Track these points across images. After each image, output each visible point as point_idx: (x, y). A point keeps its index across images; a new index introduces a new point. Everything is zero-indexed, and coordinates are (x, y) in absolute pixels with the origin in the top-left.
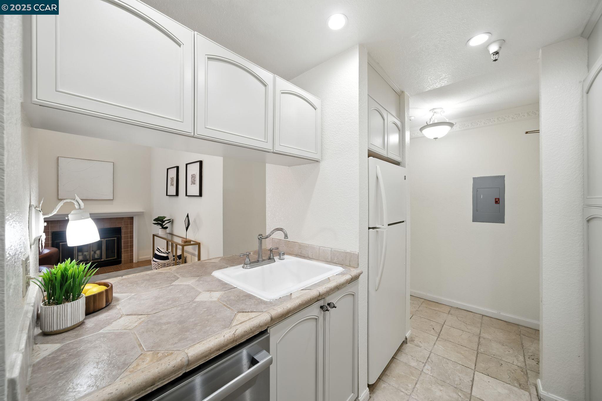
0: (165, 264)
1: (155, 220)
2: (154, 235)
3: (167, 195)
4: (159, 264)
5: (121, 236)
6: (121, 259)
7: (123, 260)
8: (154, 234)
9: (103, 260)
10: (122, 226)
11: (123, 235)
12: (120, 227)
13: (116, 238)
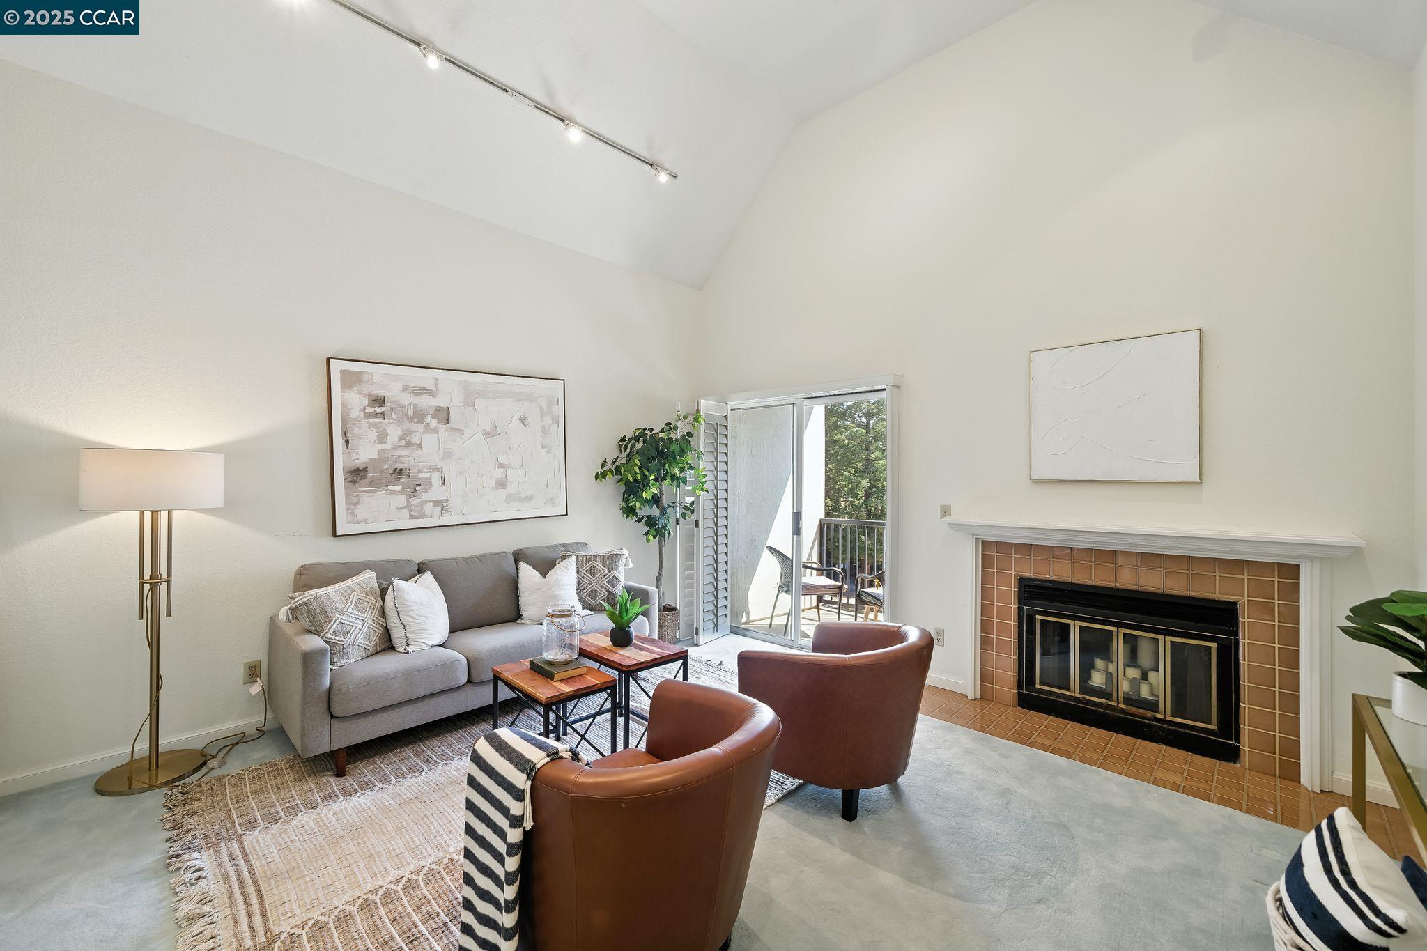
5: (1237, 640)
6: (1237, 740)
7: (1244, 747)
9: (1159, 715)
10: (1242, 600)
11: (1245, 640)
12: (1235, 604)
13: (1214, 645)
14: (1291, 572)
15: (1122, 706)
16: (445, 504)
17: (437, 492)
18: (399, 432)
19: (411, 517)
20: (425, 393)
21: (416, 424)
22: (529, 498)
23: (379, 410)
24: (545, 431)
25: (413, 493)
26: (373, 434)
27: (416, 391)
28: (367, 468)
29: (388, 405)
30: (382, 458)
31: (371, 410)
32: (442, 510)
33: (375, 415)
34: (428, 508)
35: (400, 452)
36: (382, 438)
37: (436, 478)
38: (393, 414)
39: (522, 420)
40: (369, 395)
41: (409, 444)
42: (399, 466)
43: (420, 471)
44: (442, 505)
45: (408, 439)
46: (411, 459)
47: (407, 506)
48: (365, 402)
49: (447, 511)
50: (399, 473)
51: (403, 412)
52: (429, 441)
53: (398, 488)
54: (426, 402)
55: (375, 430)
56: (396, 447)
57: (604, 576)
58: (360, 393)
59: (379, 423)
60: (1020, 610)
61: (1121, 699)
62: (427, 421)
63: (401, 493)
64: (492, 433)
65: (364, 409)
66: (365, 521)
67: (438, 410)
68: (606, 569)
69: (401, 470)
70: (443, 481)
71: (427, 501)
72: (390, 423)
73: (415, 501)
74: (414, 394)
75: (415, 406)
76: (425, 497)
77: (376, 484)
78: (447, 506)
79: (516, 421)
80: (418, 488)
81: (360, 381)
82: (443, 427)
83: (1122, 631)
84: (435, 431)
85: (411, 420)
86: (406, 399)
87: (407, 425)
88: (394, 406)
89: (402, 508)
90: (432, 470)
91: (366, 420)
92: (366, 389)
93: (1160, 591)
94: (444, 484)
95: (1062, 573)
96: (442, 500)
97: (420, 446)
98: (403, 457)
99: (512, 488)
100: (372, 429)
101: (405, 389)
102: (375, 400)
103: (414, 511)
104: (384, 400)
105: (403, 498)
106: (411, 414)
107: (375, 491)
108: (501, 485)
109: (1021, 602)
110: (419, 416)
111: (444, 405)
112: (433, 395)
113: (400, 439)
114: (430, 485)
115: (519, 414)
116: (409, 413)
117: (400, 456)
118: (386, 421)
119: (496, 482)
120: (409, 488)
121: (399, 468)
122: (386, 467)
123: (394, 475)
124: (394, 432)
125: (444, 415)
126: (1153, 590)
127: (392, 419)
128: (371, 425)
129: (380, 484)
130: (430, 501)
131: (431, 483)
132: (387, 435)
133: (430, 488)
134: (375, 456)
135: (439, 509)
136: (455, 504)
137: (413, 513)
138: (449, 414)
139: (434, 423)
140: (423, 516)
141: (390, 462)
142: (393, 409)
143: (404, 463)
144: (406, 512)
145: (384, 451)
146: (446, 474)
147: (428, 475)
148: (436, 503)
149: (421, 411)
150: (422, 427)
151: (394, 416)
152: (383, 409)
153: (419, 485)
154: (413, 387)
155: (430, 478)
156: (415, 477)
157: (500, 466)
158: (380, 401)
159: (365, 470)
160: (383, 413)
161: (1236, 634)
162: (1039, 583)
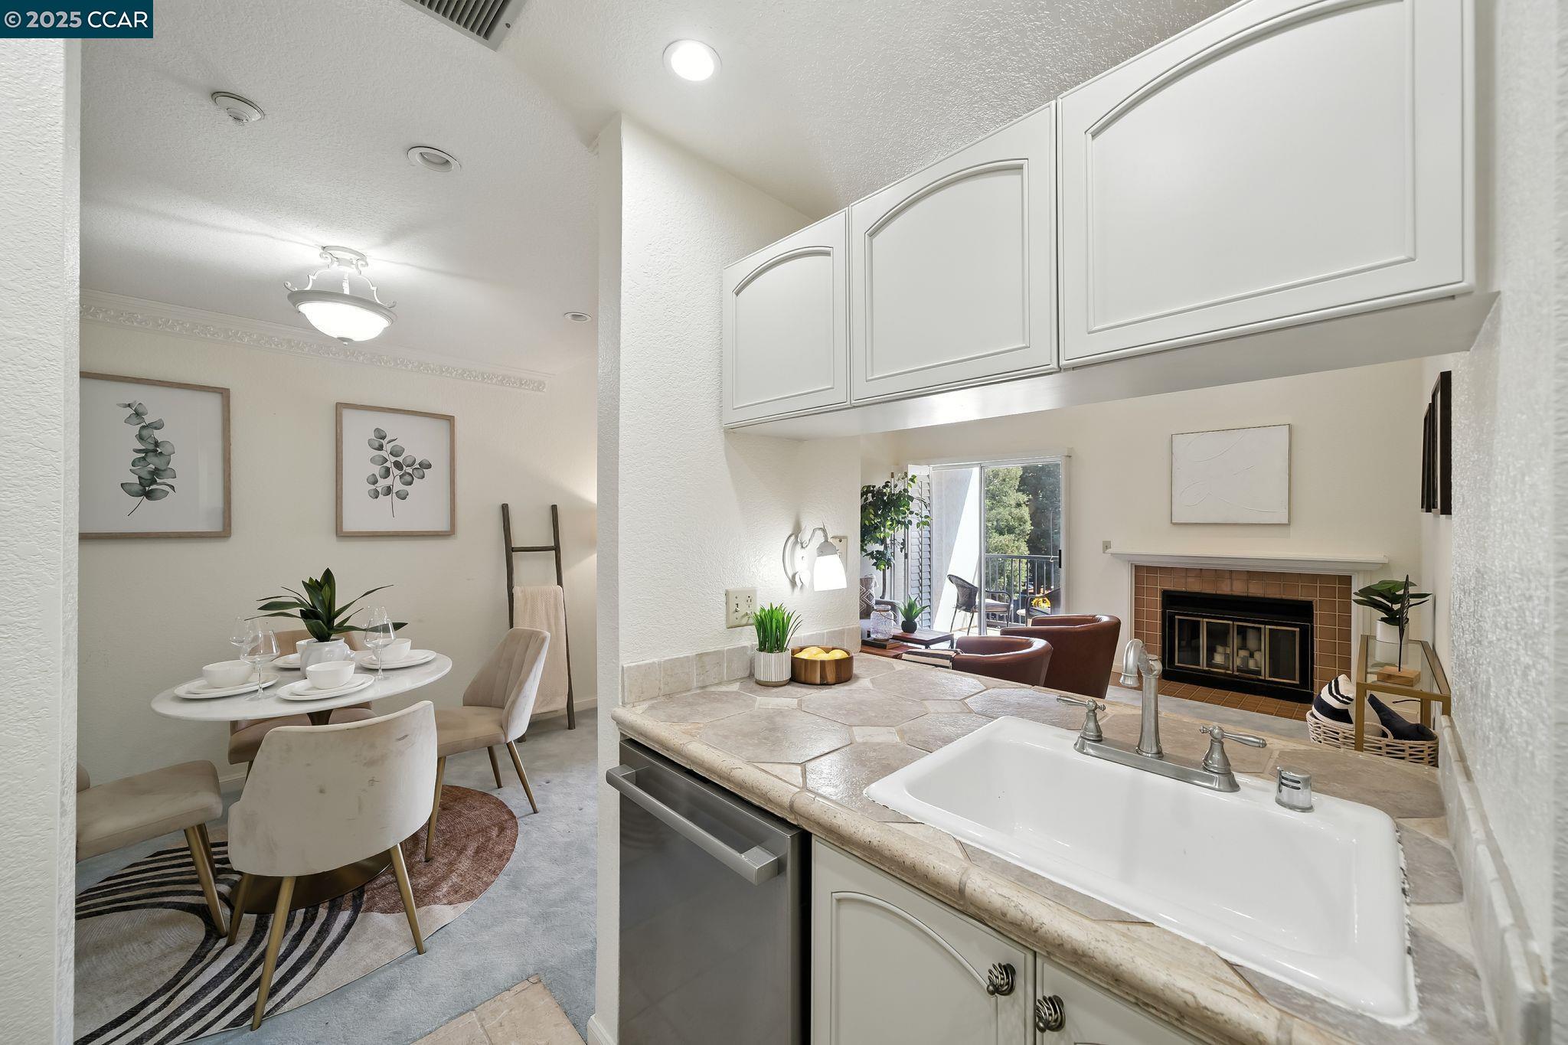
2: (1365, 640)
5: (1312, 626)
6: (1312, 689)
8: (1364, 634)
9: (1261, 677)
10: (1316, 599)
11: (1317, 625)
12: (1311, 602)
13: (1298, 629)
14: (1346, 580)
15: (1237, 674)
60: (1163, 613)
61: (1235, 669)
83: (1236, 623)
93: (1262, 596)
95: (1195, 586)
109: (1164, 607)
126: (1257, 595)
161: (1312, 621)
162: (1177, 594)
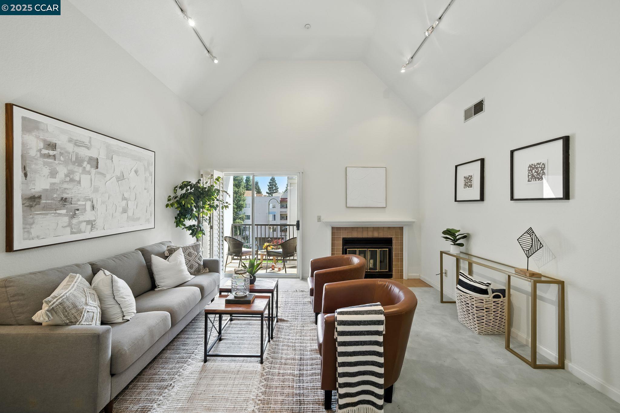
0: (483, 300)
1: (444, 233)
2: (442, 253)
3: (456, 201)
4: (473, 298)
5: (392, 247)
6: (392, 272)
7: (394, 274)
8: (442, 250)
9: (377, 271)
10: (393, 237)
11: (394, 247)
12: (392, 238)
13: (388, 249)
14: (401, 229)
15: (369, 271)
16: (94, 223)
17: (89, 215)
18: (65, 171)
19: (72, 233)
20: (83, 146)
21: (77, 167)
22: (138, 219)
23: (52, 153)
24: (146, 180)
25: (74, 216)
26: (46, 171)
27: (78, 144)
28: (41, 196)
29: (58, 150)
30: (53, 190)
31: (45, 152)
32: (92, 227)
33: (49, 156)
34: (83, 226)
35: (65, 186)
36: (53, 174)
37: (89, 205)
38: (61, 157)
39: (136, 172)
40: (44, 141)
41: (72, 180)
42: (65, 196)
43: (79, 200)
44: (91, 223)
45: (71, 176)
46: (73, 191)
47: (70, 225)
48: (41, 145)
49: (95, 227)
50: (64, 200)
51: (69, 157)
52: (85, 180)
53: (64, 211)
54: (84, 153)
55: (48, 168)
56: (63, 182)
57: (196, 256)
58: (38, 137)
59: (51, 163)
60: (343, 248)
61: (368, 269)
62: (84, 165)
63: (65, 215)
64: (121, 178)
65: (40, 150)
66: (38, 237)
67: (91, 159)
68: (196, 253)
69: (66, 199)
70: (93, 207)
71: (82, 222)
72: (59, 164)
73: (75, 221)
74: (76, 145)
75: (77, 154)
76: (82, 218)
77: (47, 208)
78: (95, 224)
79: (133, 172)
80: (77, 212)
81: (37, 128)
82: (93, 171)
83: (369, 249)
84: (89, 173)
85: (74, 163)
86: (70, 147)
87: (71, 167)
88: (62, 151)
89: (66, 227)
90: (87, 199)
91: (41, 159)
92: (42, 135)
93: (378, 237)
94: (94, 209)
95: (355, 235)
96: (92, 220)
97: (79, 182)
98: (67, 189)
99: (130, 213)
100: (46, 166)
101: (70, 141)
102: (49, 145)
103: (74, 229)
104: (56, 146)
105: (66, 219)
106: (74, 159)
107: (47, 214)
108: (125, 211)
109: (343, 245)
110: (79, 161)
111: (95, 156)
112: (88, 148)
113: (66, 176)
114: (85, 210)
115: (134, 169)
116: (73, 159)
117: (65, 189)
118: (57, 162)
119: (122, 208)
120: (71, 212)
121: (64, 197)
122: (55, 196)
123: (61, 202)
124: (62, 171)
125: (95, 162)
126: (376, 237)
127: (60, 161)
128: (45, 164)
129: (51, 209)
130: (85, 221)
131: (85, 209)
132: (57, 173)
133: (85, 212)
134: (48, 187)
135: (90, 226)
136: (99, 223)
137: (74, 230)
138: (98, 163)
139: (88, 167)
140: (80, 232)
141: (58, 193)
142: (61, 154)
143: (68, 194)
144: (68, 229)
145: (54, 184)
146: (95, 202)
147: (84, 203)
148: (89, 222)
149: (80, 158)
150: (80, 170)
151: (62, 159)
152: (55, 153)
153: (78, 210)
154: (76, 140)
155: (85, 205)
156: (75, 204)
157: (124, 199)
158: (53, 146)
159: (40, 197)
160: (54, 156)
161: (392, 246)
162: (347, 239)
